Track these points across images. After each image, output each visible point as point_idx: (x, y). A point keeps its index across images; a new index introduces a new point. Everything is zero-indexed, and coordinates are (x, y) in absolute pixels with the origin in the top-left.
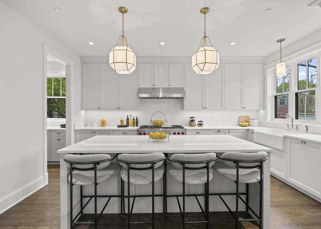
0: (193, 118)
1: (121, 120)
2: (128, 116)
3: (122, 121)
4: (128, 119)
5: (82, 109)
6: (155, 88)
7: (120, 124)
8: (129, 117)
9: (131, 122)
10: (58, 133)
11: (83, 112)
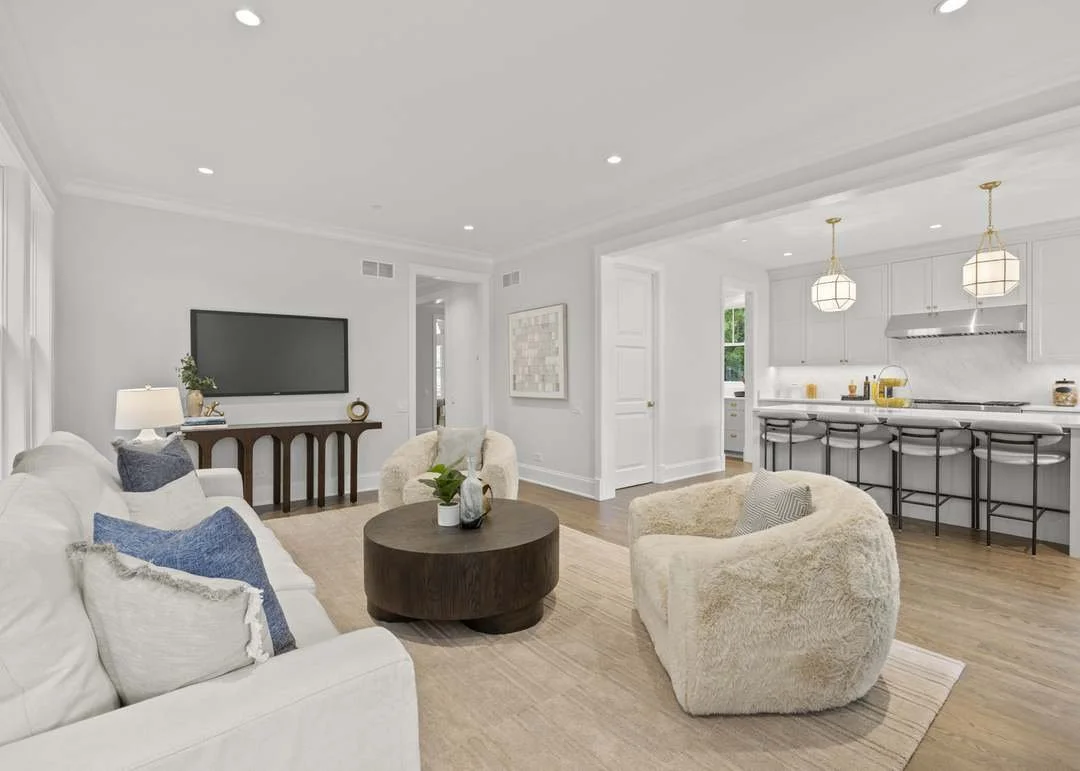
0: (1067, 382)
1: (850, 387)
2: (867, 378)
3: (852, 389)
4: (867, 385)
5: (770, 365)
6: (937, 313)
7: (847, 393)
8: (871, 379)
9: (874, 389)
10: (732, 405)
11: (772, 369)
